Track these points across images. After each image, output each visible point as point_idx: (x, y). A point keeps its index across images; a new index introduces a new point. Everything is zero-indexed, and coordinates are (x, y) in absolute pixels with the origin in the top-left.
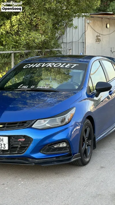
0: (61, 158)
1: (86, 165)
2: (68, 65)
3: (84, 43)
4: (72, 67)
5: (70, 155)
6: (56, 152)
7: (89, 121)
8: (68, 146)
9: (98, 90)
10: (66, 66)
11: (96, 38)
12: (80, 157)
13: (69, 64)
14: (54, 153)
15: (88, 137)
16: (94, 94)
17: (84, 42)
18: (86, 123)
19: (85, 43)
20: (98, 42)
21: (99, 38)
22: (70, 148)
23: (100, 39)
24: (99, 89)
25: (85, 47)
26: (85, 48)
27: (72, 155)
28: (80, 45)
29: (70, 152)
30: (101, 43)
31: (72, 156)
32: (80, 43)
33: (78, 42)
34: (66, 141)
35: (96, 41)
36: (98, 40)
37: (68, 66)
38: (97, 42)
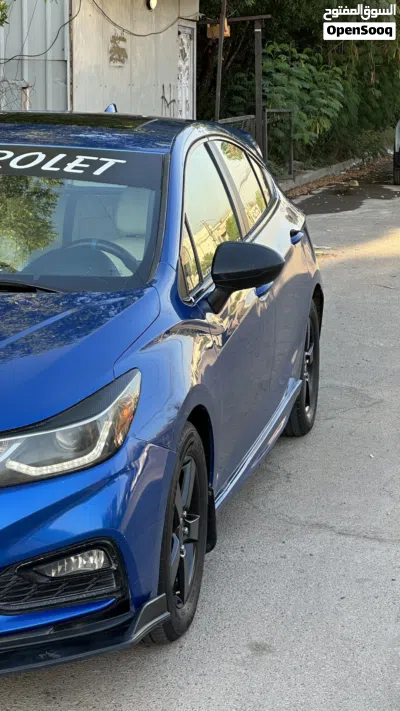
0: (78, 627)
1: (182, 639)
2: (76, 163)
3: (66, 63)
4: (98, 172)
5: (121, 607)
6: (53, 600)
7: (195, 433)
8: (114, 567)
9: (225, 279)
10: (69, 168)
11: (111, 45)
12: (167, 614)
13: (81, 158)
14: (45, 603)
15: (189, 505)
16: (205, 299)
17: (68, 59)
18: (186, 442)
19: (71, 62)
20: (119, 64)
21: (121, 44)
22: (126, 574)
23: (123, 50)
24: (227, 275)
25: (72, 79)
26: (72, 84)
27: (132, 609)
28: (53, 72)
29: (120, 595)
30: (127, 65)
31: (128, 610)
32: (49, 65)
33: (43, 57)
34: (106, 545)
35: (111, 59)
36: (118, 55)
37: (75, 168)
38: (116, 60)
